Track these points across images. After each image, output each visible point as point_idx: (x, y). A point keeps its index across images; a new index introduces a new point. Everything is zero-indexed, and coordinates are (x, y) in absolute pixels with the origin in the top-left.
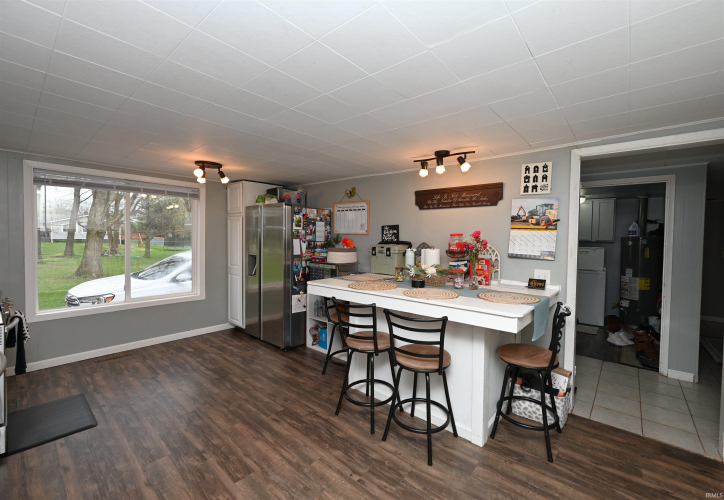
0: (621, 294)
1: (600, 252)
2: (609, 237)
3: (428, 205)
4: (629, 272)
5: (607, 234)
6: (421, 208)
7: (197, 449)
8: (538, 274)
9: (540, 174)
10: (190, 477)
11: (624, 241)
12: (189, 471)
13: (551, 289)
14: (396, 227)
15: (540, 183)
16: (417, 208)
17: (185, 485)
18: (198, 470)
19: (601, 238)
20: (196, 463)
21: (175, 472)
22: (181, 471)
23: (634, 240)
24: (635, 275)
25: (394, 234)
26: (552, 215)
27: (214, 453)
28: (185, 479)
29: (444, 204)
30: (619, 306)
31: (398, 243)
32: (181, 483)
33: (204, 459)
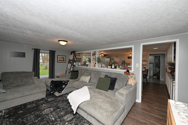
0: (155, 71)
1: (152, 65)
2: (154, 62)
4: (157, 68)
5: (153, 62)
8: (145, 67)
9: (145, 55)
11: (156, 63)
13: (146, 68)
15: (145, 57)
19: (152, 62)
23: (157, 63)
24: (158, 68)
25: (124, 62)
26: (146, 60)
30: (155, 73)
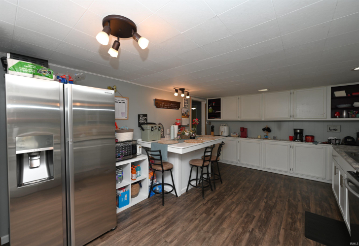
3: (160, 106)
6: (157, 107)
7: (250, 235)
10: (264, 230)
12: (262, 231)
14: (146, 115)
16: (155, 107)
17: (268, 229)
18: (259, 228)
20: (257, 231)
21: (266, 236)
22: (264, 234)
25: (145, 119)
27: (247, 227)
28: (266, 230)
29: (166, 107)
31: (147, 124)
32: (269, 231)
33: (253, 229)
